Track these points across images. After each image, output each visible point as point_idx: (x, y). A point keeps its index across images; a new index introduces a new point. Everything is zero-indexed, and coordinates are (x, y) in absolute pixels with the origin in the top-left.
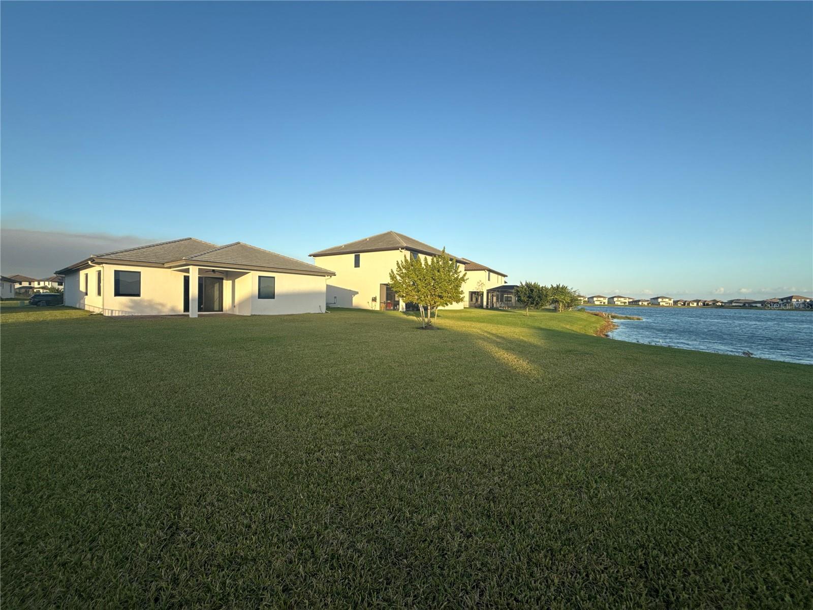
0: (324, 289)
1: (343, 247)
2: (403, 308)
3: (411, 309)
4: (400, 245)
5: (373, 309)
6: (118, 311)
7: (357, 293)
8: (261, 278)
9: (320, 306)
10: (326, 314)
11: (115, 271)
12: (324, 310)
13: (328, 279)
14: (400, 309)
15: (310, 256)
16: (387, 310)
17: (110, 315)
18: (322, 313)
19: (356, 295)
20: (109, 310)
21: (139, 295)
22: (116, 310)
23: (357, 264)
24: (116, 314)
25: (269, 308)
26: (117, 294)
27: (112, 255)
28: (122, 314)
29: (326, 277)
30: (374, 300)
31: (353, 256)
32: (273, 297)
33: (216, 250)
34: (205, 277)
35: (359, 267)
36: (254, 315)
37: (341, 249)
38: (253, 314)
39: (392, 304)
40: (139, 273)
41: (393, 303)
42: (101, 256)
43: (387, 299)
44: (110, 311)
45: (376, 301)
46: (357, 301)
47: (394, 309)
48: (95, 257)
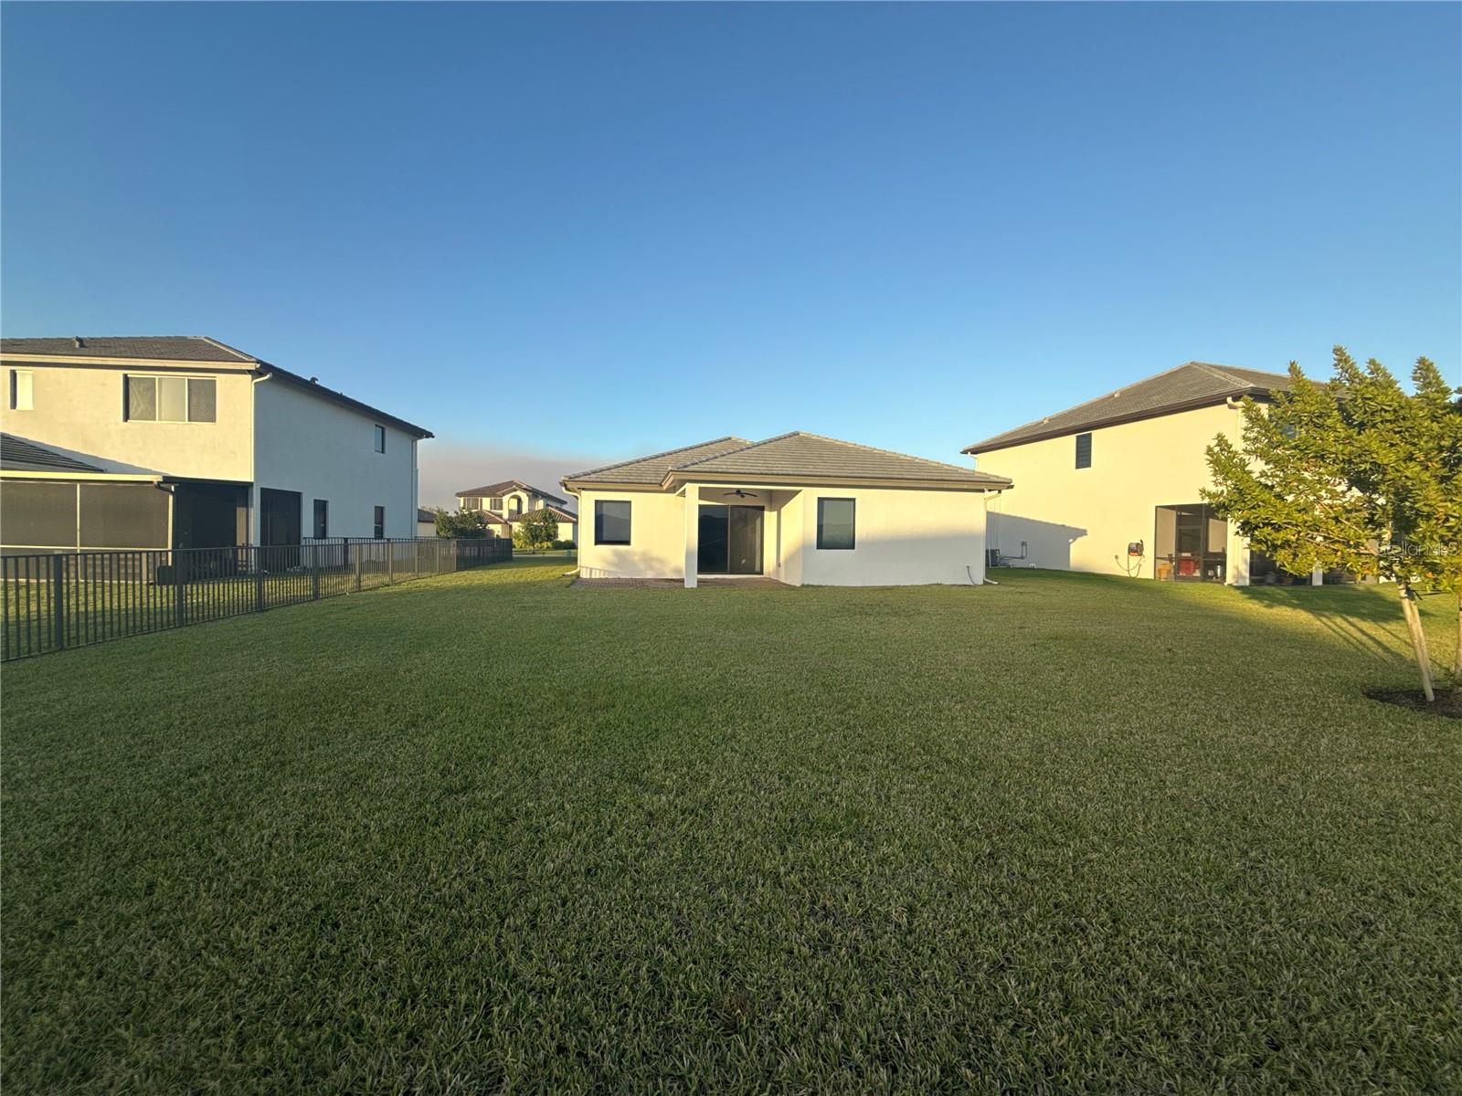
0: (980, 524)
1: (1045, 422)
2: (1239, 576)
3: (1271, 578)
4: (1229, 389)
5: (1133, 574)
6: (600, 570)
7: (1083, 533)
8: (826, 502)
9: (968, 567)
10: (987, 587)
11: (596, 501)
12: (979, 577)
13: (990, 498)
14: (1230, 580)
15: (965, 452)
16: (1177, 578)
17: (588, 577)
18: (976, 586)
19: (1079, 539)
20: (587, 568)
21: (627, 543)
22: (596, 569)
23: (1083, 458)
24: (596, 575)
25: (840, 571)
26: (599, 541)
27: (593, 475)
28: (604, 575)
29: (987, 494)
30: (1136, 550)
31: (1071, 441)
32: (852, 546)
33: (742, 450)
34: (732, 507)
35: (1089, 465)
36: (808, 586)
37: (1041, 428)
38: (806, 583)
39: (1197, 563)
40: (629, 503)
41: (1201, 559)
42: (576, 477)
43: (1180, 549)
44: (589, 570)
45: (1141, 555)
46: (1082, 555)
47: (1205, 578)
48: (567, 479)
